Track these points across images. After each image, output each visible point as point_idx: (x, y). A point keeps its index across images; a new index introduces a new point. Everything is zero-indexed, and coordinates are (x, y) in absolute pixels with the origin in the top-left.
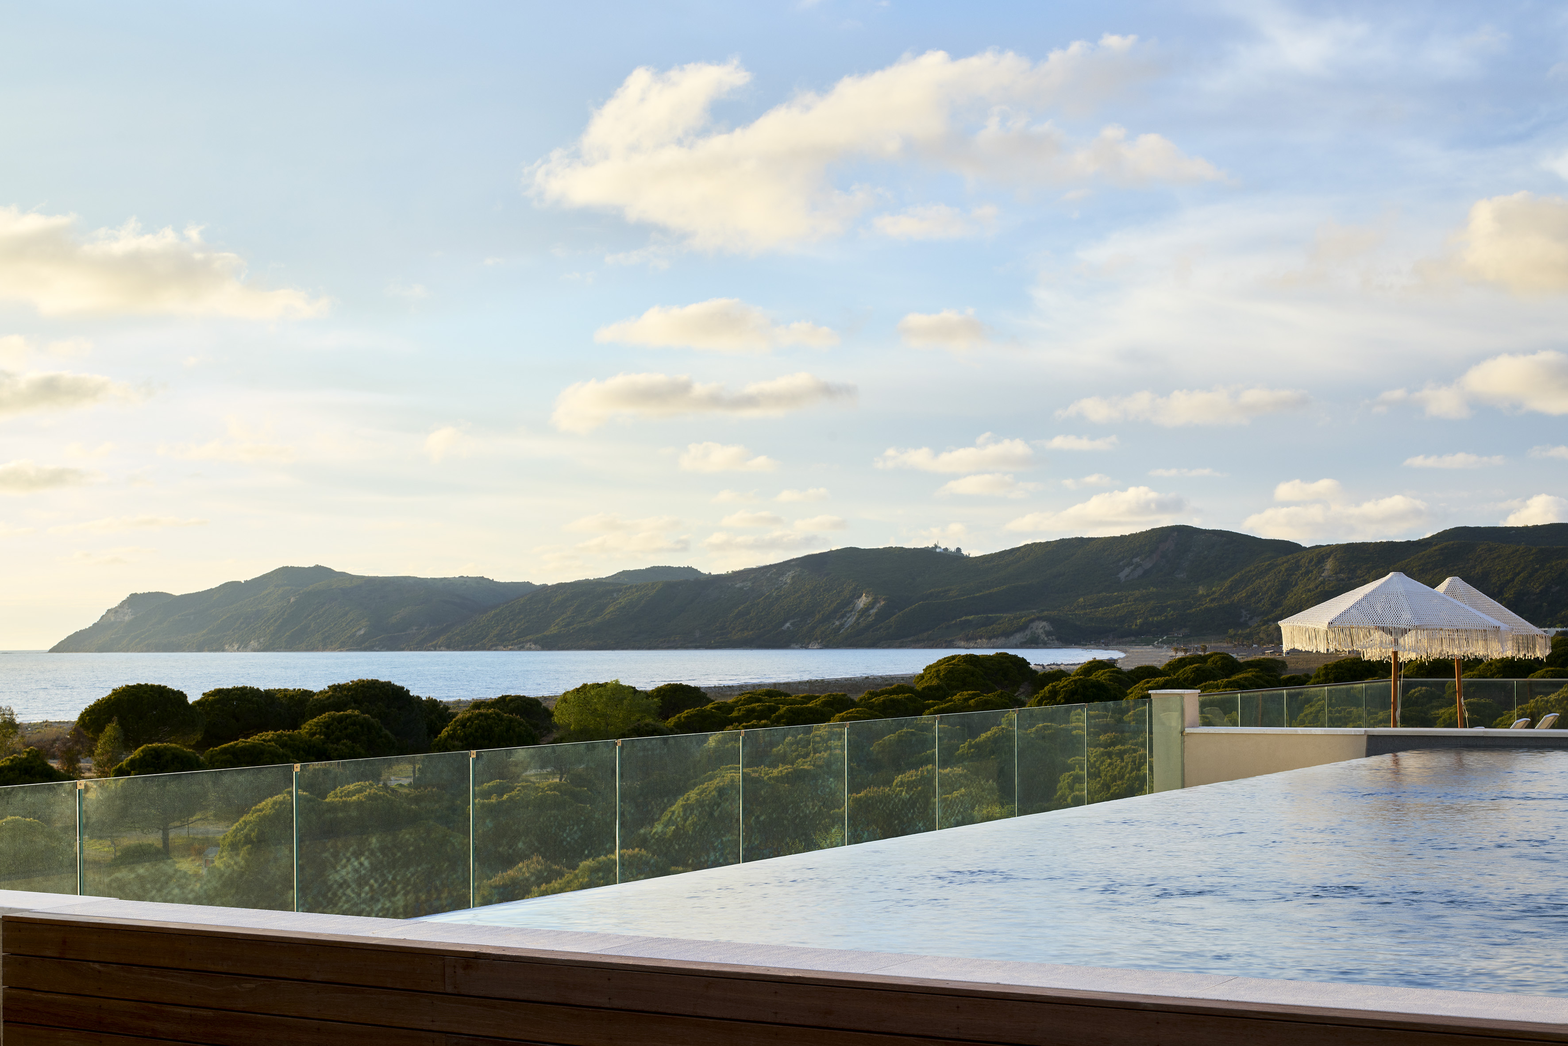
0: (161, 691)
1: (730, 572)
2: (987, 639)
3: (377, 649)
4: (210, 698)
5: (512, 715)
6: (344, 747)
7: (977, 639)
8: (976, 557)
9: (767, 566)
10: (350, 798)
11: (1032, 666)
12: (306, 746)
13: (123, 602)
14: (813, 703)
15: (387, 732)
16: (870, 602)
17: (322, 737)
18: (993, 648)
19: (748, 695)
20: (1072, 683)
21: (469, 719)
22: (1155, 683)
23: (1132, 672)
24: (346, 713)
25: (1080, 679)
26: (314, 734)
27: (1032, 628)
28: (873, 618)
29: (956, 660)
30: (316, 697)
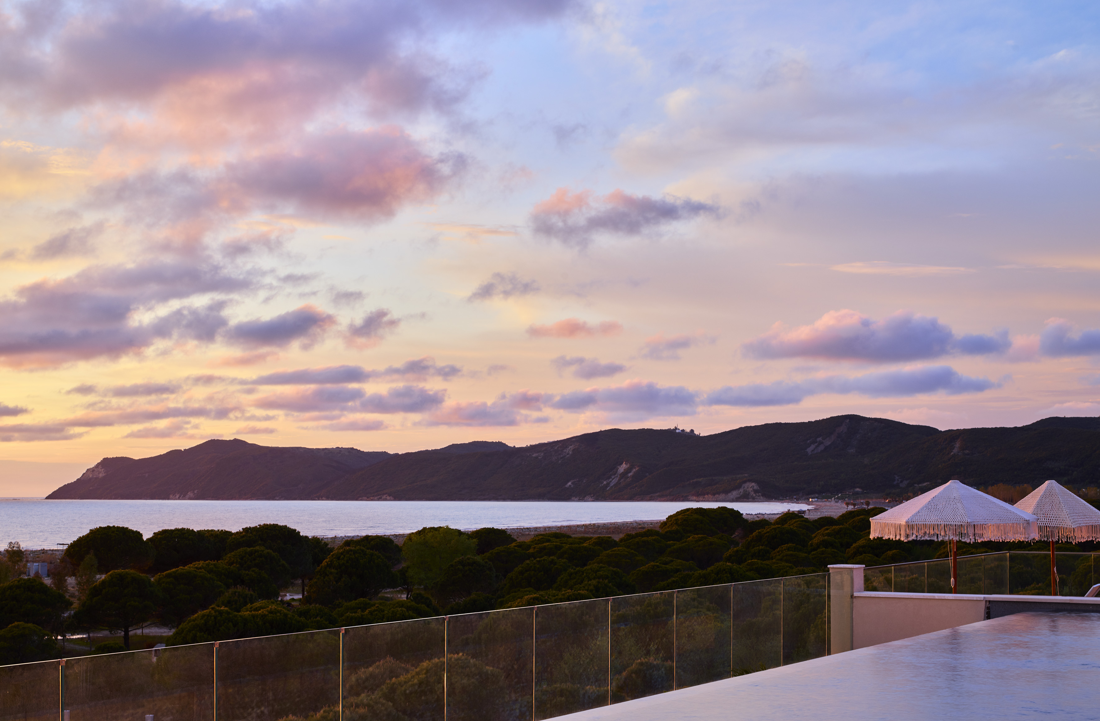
0: (124, 531)
1: (529, 445)
2: (712, 495)
3: (278, 498)
4: (159, 536)
5: (373, 551)
6: (254, 573)
7: (704, 495)
8: (704, 437)
9: (555, 441)
10: (257, 612)
11: (744, 516)
12: (226, 572)
13: (98, 463)
14: (587, 543)
15: (284, 562)
16: (628, 468)
17: (238, 566)
18: (717, 501)
19: (541, 537)
20: (773, 530)
21: (342, 554)
22: (833, 530)
23: (816, 521)
24: (254, 548)
25: (779, 527)
26: (232, 563)
27: (744, 487)
28: (631, 479)
29: (690, 512)
30: (233, 536)
